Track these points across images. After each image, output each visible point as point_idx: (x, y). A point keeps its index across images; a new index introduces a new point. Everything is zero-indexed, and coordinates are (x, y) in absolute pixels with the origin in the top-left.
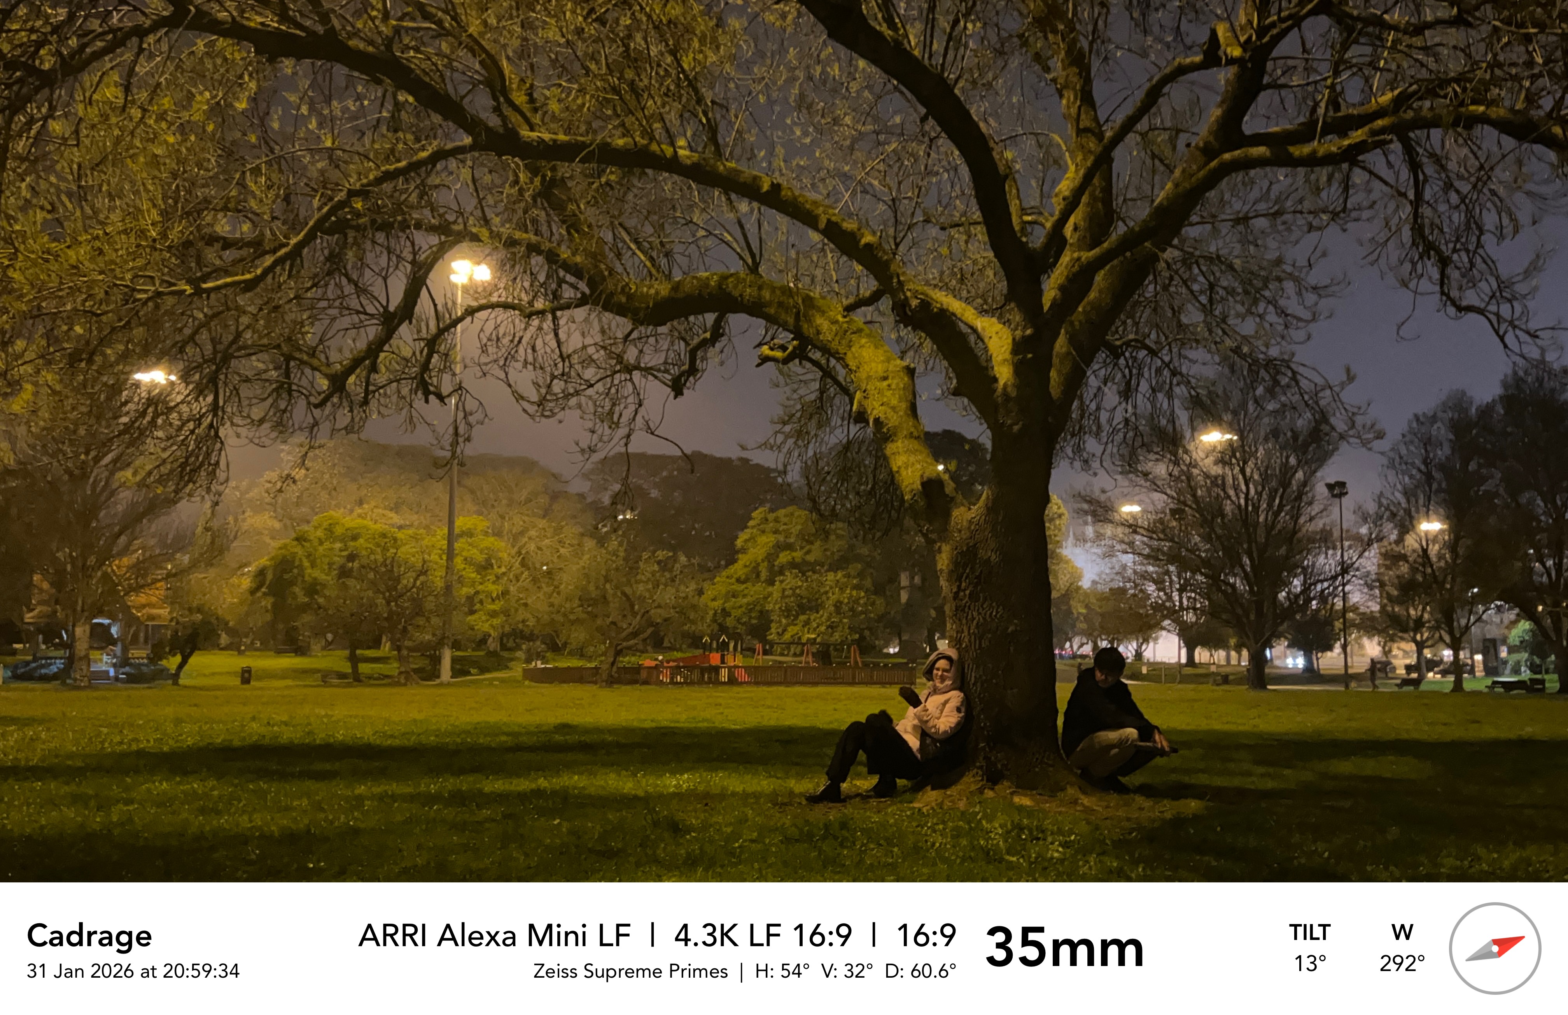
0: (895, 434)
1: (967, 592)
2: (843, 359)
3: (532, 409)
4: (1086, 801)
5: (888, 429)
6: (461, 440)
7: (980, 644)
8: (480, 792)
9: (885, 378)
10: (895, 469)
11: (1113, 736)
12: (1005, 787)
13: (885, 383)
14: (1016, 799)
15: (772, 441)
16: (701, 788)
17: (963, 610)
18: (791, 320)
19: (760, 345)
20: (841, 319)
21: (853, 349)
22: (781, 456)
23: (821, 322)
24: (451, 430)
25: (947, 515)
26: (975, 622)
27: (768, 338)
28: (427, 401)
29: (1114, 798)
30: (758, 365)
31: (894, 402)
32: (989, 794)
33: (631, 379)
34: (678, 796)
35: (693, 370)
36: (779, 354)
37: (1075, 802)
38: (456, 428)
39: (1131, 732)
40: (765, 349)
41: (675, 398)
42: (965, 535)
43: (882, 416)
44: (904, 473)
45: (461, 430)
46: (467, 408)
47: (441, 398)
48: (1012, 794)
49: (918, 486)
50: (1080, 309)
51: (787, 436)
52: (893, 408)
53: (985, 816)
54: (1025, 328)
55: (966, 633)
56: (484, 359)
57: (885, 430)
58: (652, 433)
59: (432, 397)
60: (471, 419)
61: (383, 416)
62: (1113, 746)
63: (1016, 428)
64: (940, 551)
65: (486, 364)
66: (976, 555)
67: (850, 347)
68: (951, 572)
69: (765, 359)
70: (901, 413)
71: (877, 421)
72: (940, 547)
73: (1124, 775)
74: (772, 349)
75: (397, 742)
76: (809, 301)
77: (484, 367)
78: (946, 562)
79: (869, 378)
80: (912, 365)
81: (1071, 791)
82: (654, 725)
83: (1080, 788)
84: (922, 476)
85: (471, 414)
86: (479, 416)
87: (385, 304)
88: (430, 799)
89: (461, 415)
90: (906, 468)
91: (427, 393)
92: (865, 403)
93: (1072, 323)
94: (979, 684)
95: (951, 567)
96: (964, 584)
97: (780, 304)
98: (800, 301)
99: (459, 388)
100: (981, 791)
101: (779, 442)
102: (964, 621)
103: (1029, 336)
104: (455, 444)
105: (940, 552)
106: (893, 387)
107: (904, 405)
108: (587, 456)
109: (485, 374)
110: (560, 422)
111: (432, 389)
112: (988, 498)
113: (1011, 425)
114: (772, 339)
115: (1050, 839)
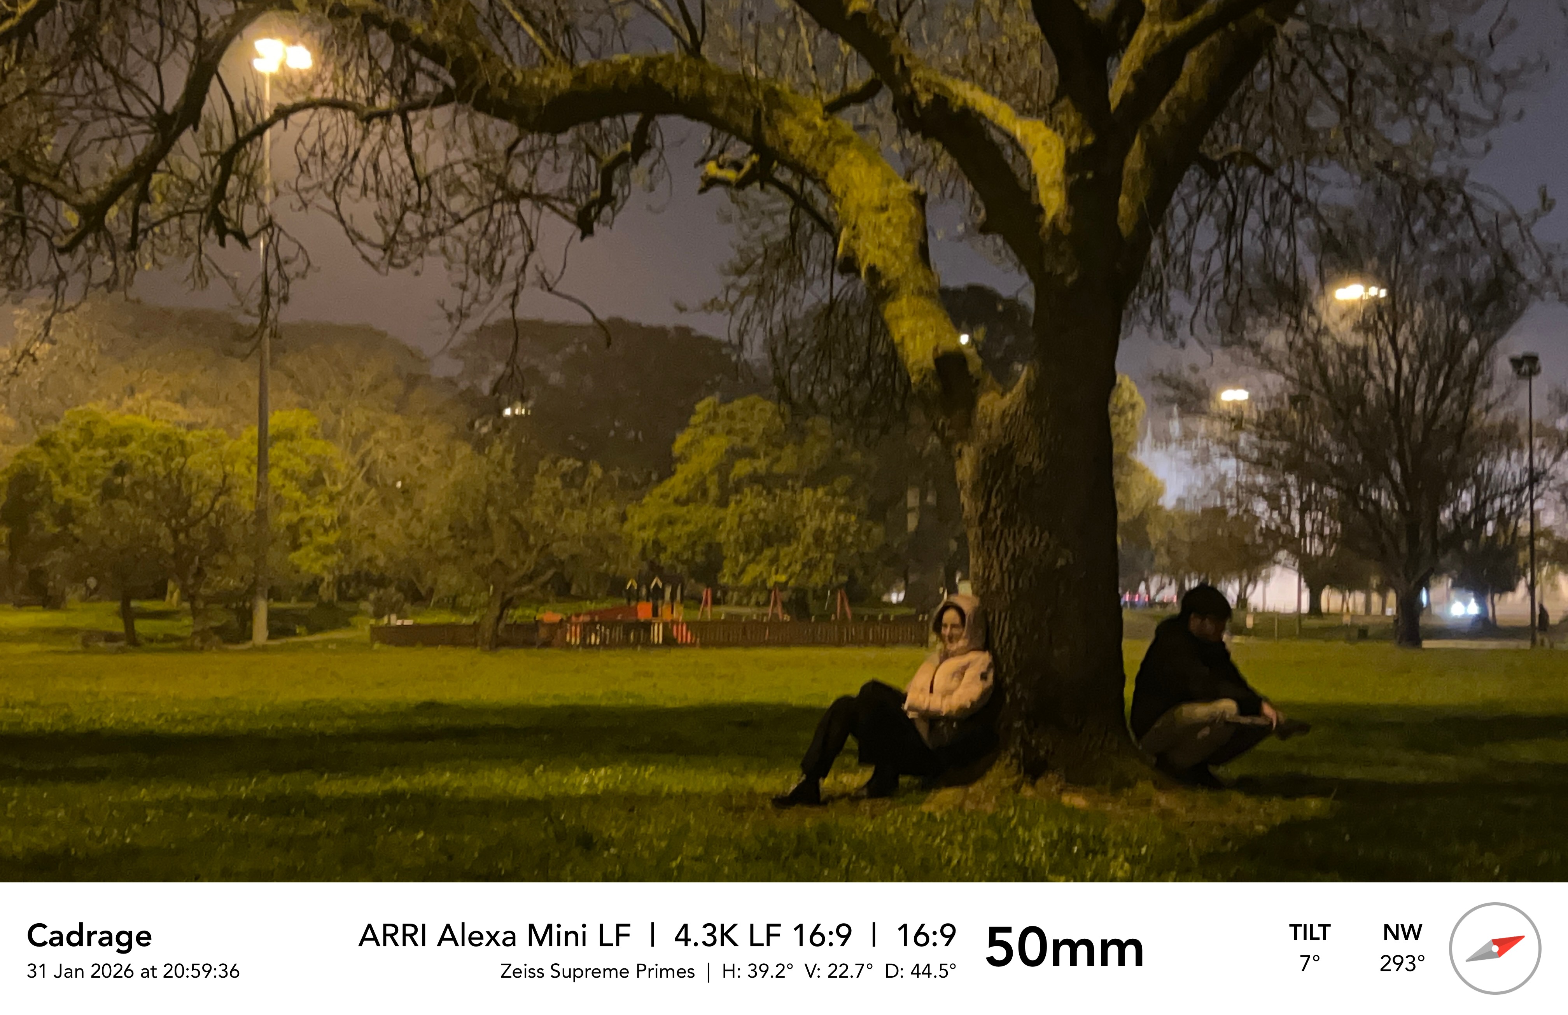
0: (897, 289)
1: (999, 512)
2: (824, 182)
3: (376, 255)
4: (1163, 800)
5: (888, 283)
6: (273, 301)
7: (1017, 583)
8: (313, 798)
9: (883, 209)
10: (897, 338)
11: (1201, 711)
12: (1050, 783)
13: (883, 217)
14: (1066, 799)
15: (722, 299)
16: (624, 788)
17: (993, 538)
18: (747, 125)
19: (703, 161)
20: (819, 121)
21: (837, 167)
22: (736, 324)
23: (790, 127)
24: (259, 286)
25: (972, 403)
26: (1009, 555)
27: (715, 152)
28: (222, 244)
29: (1202, 796)
30: (702, 191)
31: (896, 242)
32: (1027, 792)
33: (518, 212)
34: (595, 799)
35: (607, 198)
36: (730, 175)
37: (1148, 802)
38: (266, 284)
39: (1227, 706)
40: (711, 168)
41: (582, 238)
42: (996, 431)
43: (880, 265)
44: (909, 345)
45: (274, 285)
46: (282, 256)
47: (243, 239)
48: (1061, 791)
49: (929, 363)
50: (1163, 107)
51: (744, 293)
52: (895, 252)
53: (1022, 822)
54: (1082, 137)
55: (997, 570)
56: (303, 183)
57: (883, 283)
58: (550, 290)
59: (229, 239)
60: (289, 270)
61: (161, 267)
62: (1200, 725)
63: (1070, 279)
64: (960, 454)
65: (307, 190)
66: (1012, 459)
67: (832, 164)
68: (976, 485)
69: (710, 182)
70: (907, 259)
71: (872, 271)
72: (961, 450)
73: (1218, 764)
74: (721, 167)
75: (190, 729)
76: (773, 97)
77: (304, 195)
78: (969, 471)
79: (860, 208)
80: (922, 190)
81: (1144, 787)
82: (557, 703)
83: (1155, 783)
84: (936, 349)
85: (286, 262)
86: (299, 265)
87: (157, 99)
88: (240, 807)
89: (272, 264)
90: (913, 336)
91: (222, 233)
92: (855, 244)
93: (1150, 129)
94: (1014, 641)
95: (976, 477)
96: (994, 502)
97: (732, 101)
98: (761, 97)
99: (269, 224)
100: (1017, 788)
101: (732, 300)
102: (994, 553)
103: (1090, 148)
104: (265, 306)
105: (961, 457)
106: (895, 220)
107: (910, 247)
108: (456, 323)
109: (305, 205)
110: (417, 273)
111: (229, 225)
112: (1028, 380)
113: (1063, 276)
114: (722, 152)
115: (1111, 852)
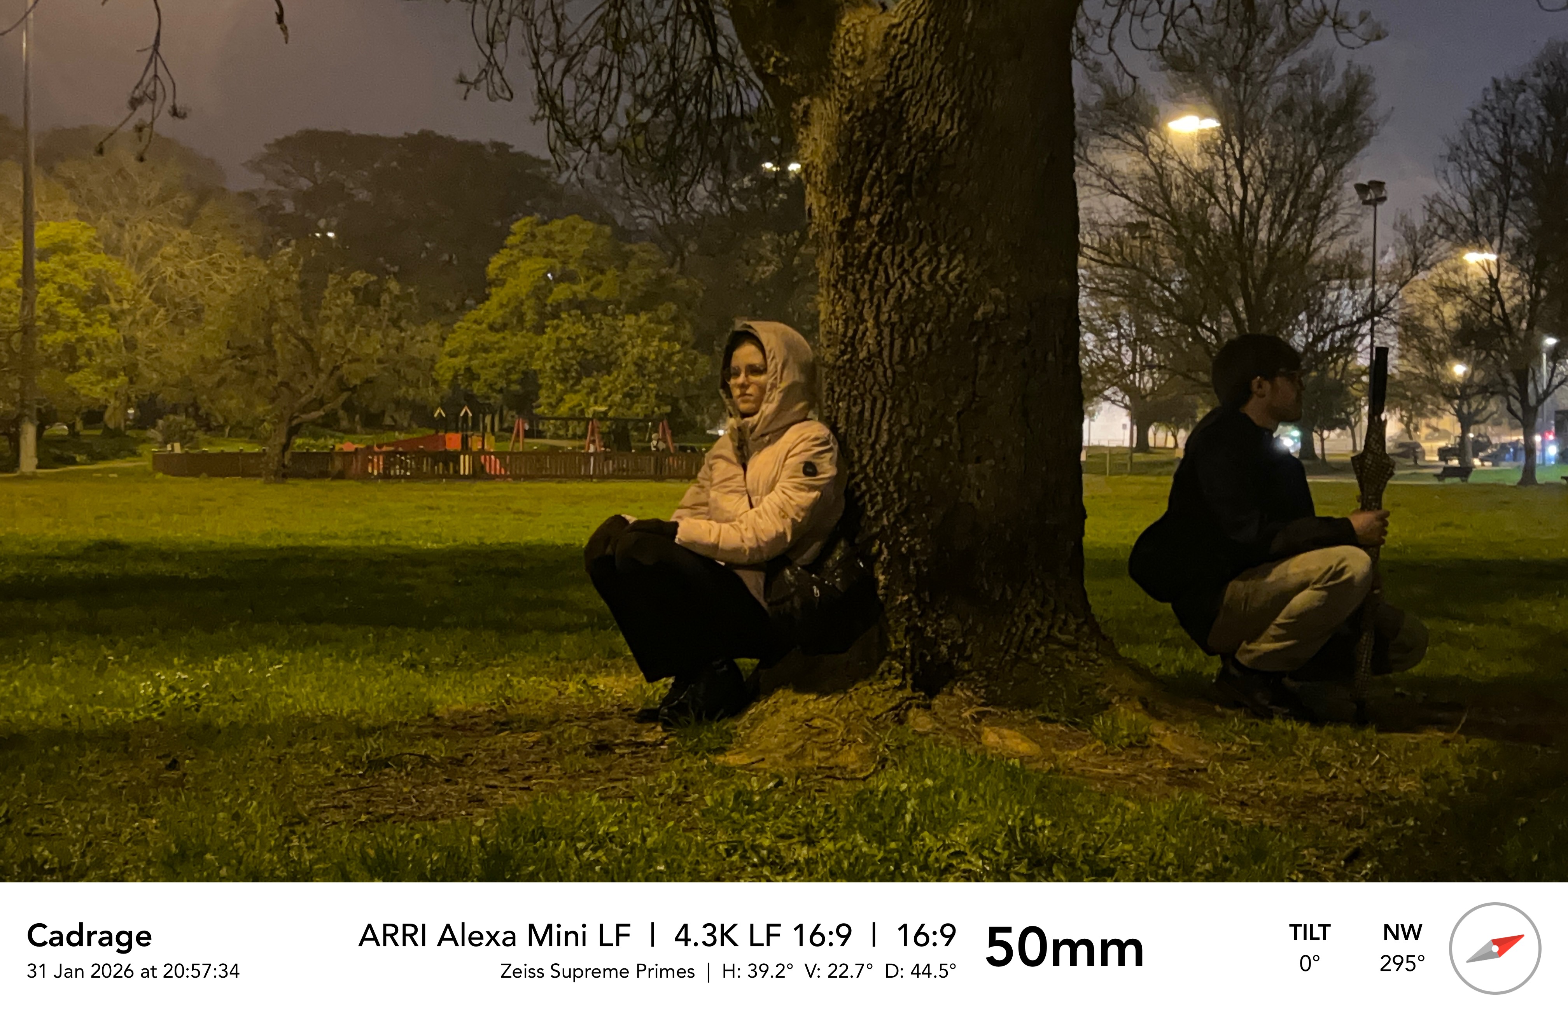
12: (959, 704)
17: (864, 265)
25: (829, 25)
42: (873, 69)
48: (980, 720)
55: (870, 324)
66: (900, 119)
68: (834, 171)
72: (806, 113)
95: (835, 155)
105: (806, 124)
